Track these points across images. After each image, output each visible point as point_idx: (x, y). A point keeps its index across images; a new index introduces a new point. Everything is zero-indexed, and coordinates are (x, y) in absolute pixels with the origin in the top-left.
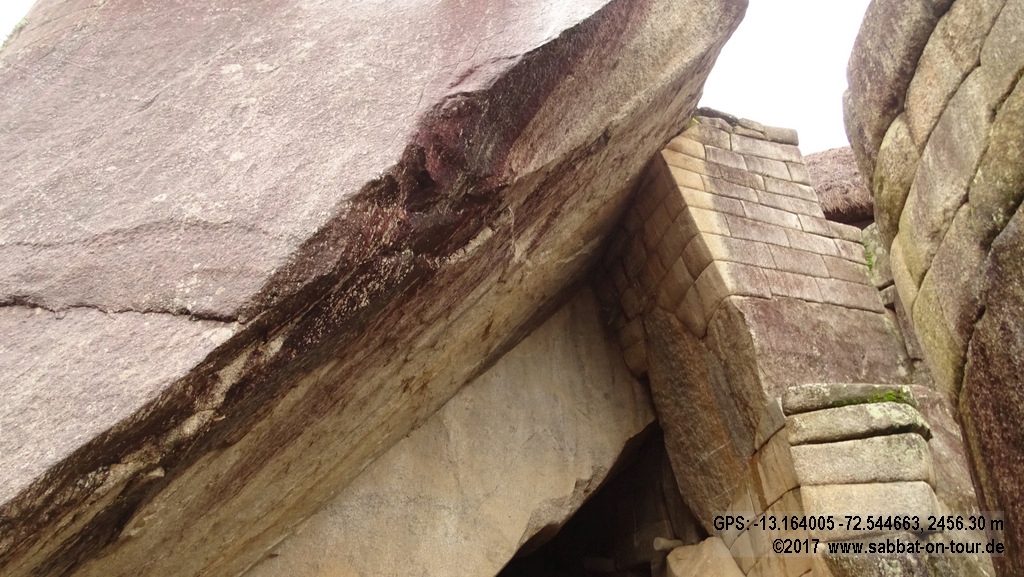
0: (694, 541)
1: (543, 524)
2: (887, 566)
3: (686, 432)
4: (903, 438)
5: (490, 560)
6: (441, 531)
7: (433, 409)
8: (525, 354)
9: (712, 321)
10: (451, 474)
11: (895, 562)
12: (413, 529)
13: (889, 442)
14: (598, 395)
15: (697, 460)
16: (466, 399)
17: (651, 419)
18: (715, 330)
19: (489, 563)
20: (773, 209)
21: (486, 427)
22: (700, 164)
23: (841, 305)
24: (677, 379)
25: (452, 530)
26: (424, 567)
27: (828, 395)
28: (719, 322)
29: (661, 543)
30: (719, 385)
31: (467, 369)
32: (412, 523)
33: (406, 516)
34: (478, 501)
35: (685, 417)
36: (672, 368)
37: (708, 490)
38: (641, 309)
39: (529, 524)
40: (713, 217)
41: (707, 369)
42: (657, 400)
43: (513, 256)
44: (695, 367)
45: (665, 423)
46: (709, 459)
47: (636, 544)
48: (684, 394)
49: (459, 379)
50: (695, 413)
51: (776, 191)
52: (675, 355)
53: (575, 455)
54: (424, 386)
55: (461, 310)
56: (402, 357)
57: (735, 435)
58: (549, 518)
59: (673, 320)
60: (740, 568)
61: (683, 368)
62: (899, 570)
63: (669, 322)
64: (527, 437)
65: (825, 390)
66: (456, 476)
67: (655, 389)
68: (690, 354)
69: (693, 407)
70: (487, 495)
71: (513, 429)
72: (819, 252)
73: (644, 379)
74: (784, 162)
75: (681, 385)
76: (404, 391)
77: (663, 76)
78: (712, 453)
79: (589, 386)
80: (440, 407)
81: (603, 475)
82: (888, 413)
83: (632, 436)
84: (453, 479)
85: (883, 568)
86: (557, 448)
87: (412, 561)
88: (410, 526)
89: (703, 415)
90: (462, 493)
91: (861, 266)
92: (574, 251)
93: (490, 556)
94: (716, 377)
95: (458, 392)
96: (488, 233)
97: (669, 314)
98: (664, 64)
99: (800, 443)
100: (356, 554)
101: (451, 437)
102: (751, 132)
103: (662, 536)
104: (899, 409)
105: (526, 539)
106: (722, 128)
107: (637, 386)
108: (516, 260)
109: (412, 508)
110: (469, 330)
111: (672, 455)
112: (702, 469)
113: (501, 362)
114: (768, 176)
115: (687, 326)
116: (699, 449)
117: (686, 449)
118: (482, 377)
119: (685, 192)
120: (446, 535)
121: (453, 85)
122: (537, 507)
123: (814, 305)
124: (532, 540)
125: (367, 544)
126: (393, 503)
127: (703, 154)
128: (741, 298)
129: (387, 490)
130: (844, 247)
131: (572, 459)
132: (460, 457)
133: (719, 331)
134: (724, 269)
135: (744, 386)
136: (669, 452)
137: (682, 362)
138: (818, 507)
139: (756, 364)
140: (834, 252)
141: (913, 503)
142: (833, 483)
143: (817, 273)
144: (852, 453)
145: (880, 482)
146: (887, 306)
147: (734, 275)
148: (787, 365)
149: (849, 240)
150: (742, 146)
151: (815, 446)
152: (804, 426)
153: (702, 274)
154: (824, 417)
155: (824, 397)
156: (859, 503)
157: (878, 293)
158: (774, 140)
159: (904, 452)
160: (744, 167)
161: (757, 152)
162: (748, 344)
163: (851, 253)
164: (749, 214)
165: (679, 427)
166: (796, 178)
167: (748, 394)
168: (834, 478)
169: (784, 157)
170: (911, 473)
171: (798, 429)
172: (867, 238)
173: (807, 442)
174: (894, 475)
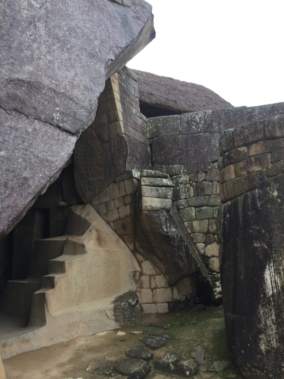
2: (162, 218)
3: (85, 170)
4: (169, 189)
9: (112, 139)
11: (164, 217)
13: (166, 189)
15: (87, 180)
18: (112, 143)
20: (131, 105)
22: (117, 82)
23: (142, 142)
24: (88, 152)
28: (115, 141)
29: (62, 203)
30: (107, 159)
35: (87, 165)
36: (87, 148)
37: (89, 189)
40: (120, 104)
41: (104, 153)
44: (98, 151)
46: (93, 180)
48: (89, 158)
50: (92, 165)
51: (132, 98)
52: (91, 145)
57: (108, 175)
59: (94, 133)
60: (98, 213)
61: (92, 150)
62: (164, 219)
65: (153, 173)
68: (97, 146)
69: (92, 163)
72: (139, 123)
74: (134, 88)
75: (89, 155)
78: (95, 179)
82: (167, 182)
89: (96, 166)
91: (145, 130)
94: (107, 156)
97: (92, 130)
99: (144, 185)
102: (128, 73)
104: (169, 181)
112: (88, 182)
114: (130, 92)
115: (100, 137)
116: (89, 176)
117: (83, 175)
119: (114, 93)
123: (137, 141)
127: (118, 78)
128: (125, 135)
130: (143, 123)
133: (114, 143)
134: (122, 124)
135: (118, 163)
137: (92, 147)
138: (146, 202)
139: (126, 158)
140: (141, 125)
141: (168, 204)
142: (151, 197)
143: (138, 131)
144: (157, 190)
145: (162, 198)
146: (149, 145)
147: (124, 127)
148: (133, 159)
149: (144, 121)
150: (125, 77)
151: (148, 187)
152: (146, 181)
153: (114, 123)
154: (152, 180)
155: (153, 174)
156: (156, 203)
157: (148, 140)
158: (132, 78)
159: (169, 192)
160: (126, 87)
161: (128, 82)
162: (125, 151)
163: (144, 126)
164: (127, 106)
165: (83, 168)
166: (136, 95)
167: (119, 165)
168: (151, 195)
169: (134, 86)
170: (169, 197)
171: (145, 182)
172: (148, 122)
173: (146, 185)
174: (166, 197)
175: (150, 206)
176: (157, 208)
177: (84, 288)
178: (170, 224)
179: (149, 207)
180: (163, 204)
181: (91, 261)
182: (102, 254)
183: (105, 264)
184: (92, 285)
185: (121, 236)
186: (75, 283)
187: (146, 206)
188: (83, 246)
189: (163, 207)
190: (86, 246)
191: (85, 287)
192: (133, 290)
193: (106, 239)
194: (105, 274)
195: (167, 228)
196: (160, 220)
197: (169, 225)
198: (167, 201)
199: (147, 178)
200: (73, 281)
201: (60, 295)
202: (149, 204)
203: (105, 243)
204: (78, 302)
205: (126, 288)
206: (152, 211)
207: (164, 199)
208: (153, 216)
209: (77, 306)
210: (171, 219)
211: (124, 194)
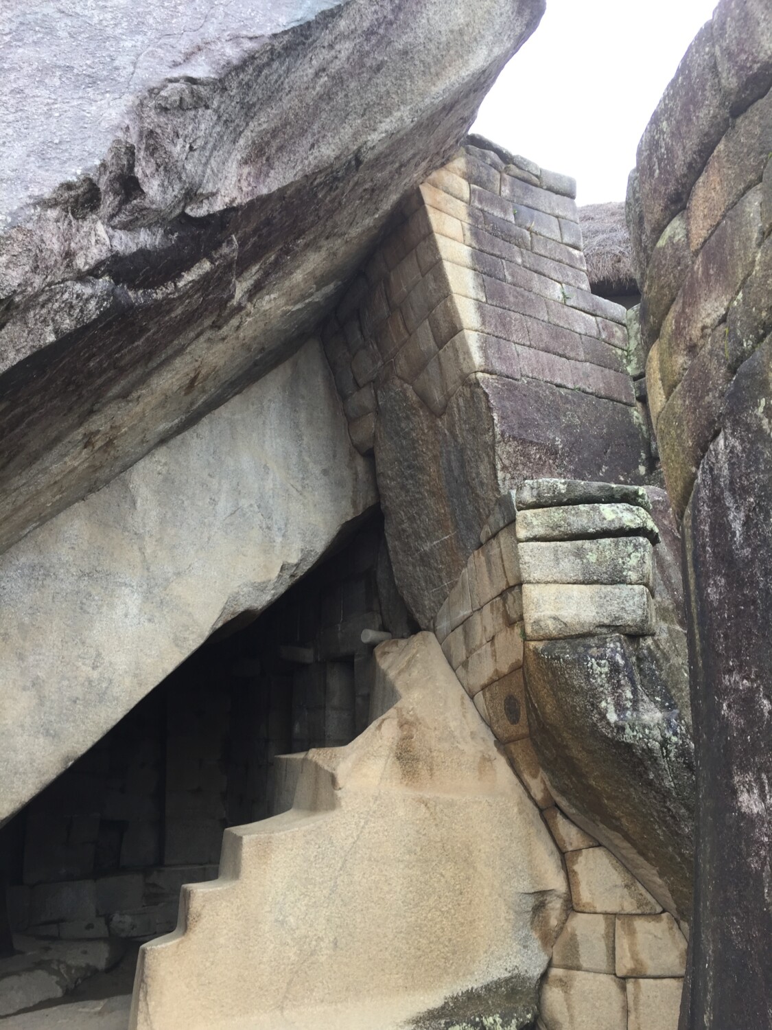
0: (405, 634)
1: (241, 609)
2: (595, 666)
3: (409, 518)
4: (631, 542)
5: (177, 645)
6: (120, 611)
7: (117, 470)
8: (234, 415)
9: (453, 398)
10: (136, 547)
11: (603, 662)
12: (85, 607)
13: (617, 544)
14: (316, 470)
15: (418, 550)
16: (160, 462)
17: (371, 501)
18: (455, 409)
19: (176, 649)
20: (536, 275)
21: (181, 497)
22: (461, 209)
23: (592, 394)
24: (407, 460)
25: (134, 610)
26: (97, 651)
27: (563, 491)
28: (461, 401)
29: (369, 635)
30: (452, 471)
31: (163, 426)
32: (84, 601)
33: (78, 593)
34: (167, 580)
35: (411, 503)
36: (402, 447)
37: (426, 582)
38: (375, 375)
39: (225, 608)
40: (469, 274)
41: (441, 452)
42: (381, 480)
43: (232, 297)
44: (427, 448)
45: (387, 507)
46: (431, 550)
47: (339, 636)
48: (412, 477)
49: (152, 437)
50: (422, 499)
51: (543, 252)
52: (408, 433)
53: (284, 536)
54: (110, 443)
55: (163, 356)
56: (87, 406)
57: (462, 525)
58: (248, 603)
59: (410, 393)
60: (450, 663)
61: (415, 448)
62: (606, 669)
63: (405, 395)
64: (229, 512)
65: (562, 487)
66: (141, 550)
67: (380, 469)
68: (424, 434)
69: (420, 493)
70: (178, 574)
71: (214, 502)
72: (578, 330)
73: (369, 455)
74: (557, 217)
75: (409, 467)
76: (85, 447)
77: (434, 90)
78: (435, 543)
79: (307, 459)
80: (126, 467)
81: (312, 560)
82: (620, 515)
83: (349, 518)
84: (138, 554)
85: (591, 668)
86: (264, 526)
87: (83, 643)
88: (82, 603)
89: (430, 502)
90: (148, 569)
91: (620, 352)
92: (303, 297)
93: (177, 641)
94: (449, 461)
95: (148, 452)
96: (206, 266)
97: (406, 385)
98: (437, 75)
99: (528, 540)
100: (13, 631)
101: (138, 504)
102: (525, 175)
103: (371, 629)
104: (631, 511)
105: (220, 624)
106: (494, 165)
107: (360, 464)
108: (234, 302)
109: (86, 583)
110: (170, 381)
111: (392, 543)
112: (422, 559)
113: (205, 420)
114: (536, 233)
115: (424, 400)
116: (421, 538)
117: (407, 537)
118: (179, 437)
119: (441, 242)
120: (126, 616)
121: (176, 65)
122: (236, 590)
123: (563, 391)
124: (227, 625)
125: (27, 620)
126: (61, 577)
127: (466, 195)
128: (487, 375)
129: (55, 561)
130: (606, 328)
131: (279, 540)
132: (147, 529)
133: (459, 411)
134: (472, 340)
135: (478, 474)
136: (388, 539)
137: (414, 441)
138: (538, 606)
139: (494, 452)
140: (594, 332)
141: (630, 606)
142: (555, 582)
143: (572, 354)
144: (579, 554)
145: (602, 583)
146: (638, 399)
147: (484, 349)
148: (526, 455)
149: (612, 320)
150: (512, 191)
151: (543, 544)
152: (535, 523)
153: (449, 344)
154: (556, 514)
155: (560, 493)
156: (578, 603)
157: (631, 384)
158: (550, 189)
159: (629, 556)
160: (511, 218)
161: (529, 202)
162: (489, 429)
163: (612, 335)
164: (509, 278)
165: (402, 513)
166: (567, 239)
167: (482, 484)
168: (557, 577)
169: (558, 212)
170: (633, 576)
171: (529, 525)
172: (630, 320)
173: (536, 539)
174: (616, 579)
175: (555, 618)
176: (582, 625)
177: (314, 943)
178: (634, 692)
179: (550, 623)
180: (609, 608)
181: (351, 840)
182: (401, 813)
183: (410, 852)
184: (350, 935)
185: (503, 744)
186: (276, 921)
187: (537, 622)
188: (333, 780)
189: (606, 622)
190: (341, 781)
191: (320, 939)
192: (530, 974)
193: (434, 754)
194: (410, 896)
195: (620, 708)
196: (588, 676)
197: (629, 695)
198: (624, 595)
199: (540, 510)
200: (270, 912)
201: (208, 964)
202: (549, 613)
203: (431, 769)
204: (285, 997)
205: (500, 959)
206: (565, 638)
207: (609, 588)
208: (558, 658)
209: (278, 1013)
210: (641, 671)
211: (503, 586)
